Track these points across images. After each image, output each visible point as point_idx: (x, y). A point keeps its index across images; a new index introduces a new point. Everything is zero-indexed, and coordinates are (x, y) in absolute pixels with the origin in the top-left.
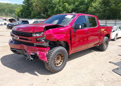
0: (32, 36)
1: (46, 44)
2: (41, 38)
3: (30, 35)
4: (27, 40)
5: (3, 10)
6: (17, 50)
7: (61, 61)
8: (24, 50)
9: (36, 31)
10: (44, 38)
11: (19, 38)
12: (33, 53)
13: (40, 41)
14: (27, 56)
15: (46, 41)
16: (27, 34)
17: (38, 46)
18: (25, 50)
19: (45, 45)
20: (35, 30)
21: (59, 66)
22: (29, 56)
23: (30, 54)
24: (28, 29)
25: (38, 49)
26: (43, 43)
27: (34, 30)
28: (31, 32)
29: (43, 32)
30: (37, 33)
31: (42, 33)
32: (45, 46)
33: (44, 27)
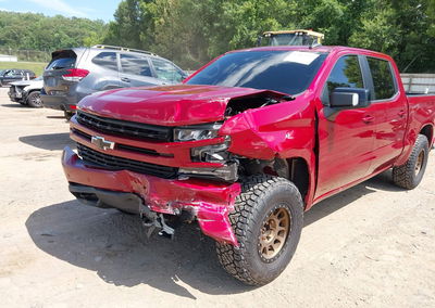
0: (172, 140)
1: (229, 172)
2: (208, 148)
3: (167, 136)
4: (154, 154)
5: (16, 38)
6: (98, 193)
7: (276, 241)
8: (134, 193)
9: (193, 119)
10: (224, 147)
11: (112, 145)
12: (174, 207)
13: (203, 159)
14: (148, 221)
15: (229, 157)
16: (150, 132)
17: (195, 180)
18: (139, 196)
19: (223, 175)
20: (190, 116)
21: (274, 259)
22: (159, 220)
23: (163, 211)
24: (156, 112)
25: (194, 190)
26: (218, 166)
27: (182, 116)
28: (171, 121)
29: (221, 122)
30: (194, 127)
31: (216, 127)
32: (226, 179)
33: (226, 100)
